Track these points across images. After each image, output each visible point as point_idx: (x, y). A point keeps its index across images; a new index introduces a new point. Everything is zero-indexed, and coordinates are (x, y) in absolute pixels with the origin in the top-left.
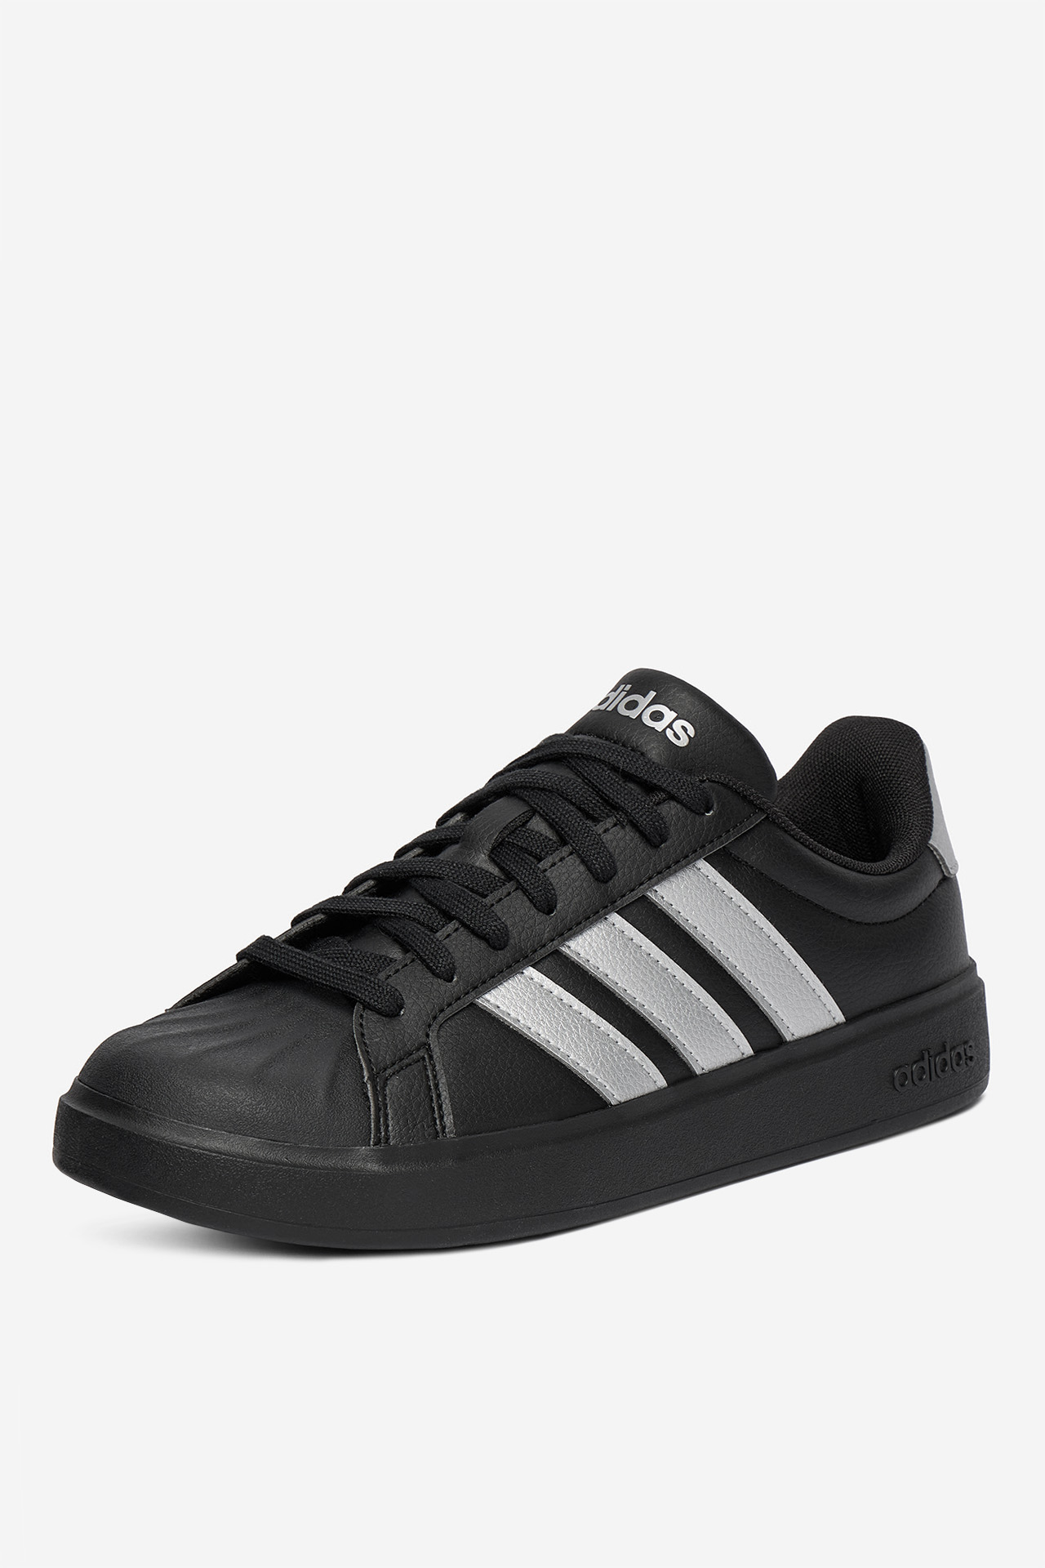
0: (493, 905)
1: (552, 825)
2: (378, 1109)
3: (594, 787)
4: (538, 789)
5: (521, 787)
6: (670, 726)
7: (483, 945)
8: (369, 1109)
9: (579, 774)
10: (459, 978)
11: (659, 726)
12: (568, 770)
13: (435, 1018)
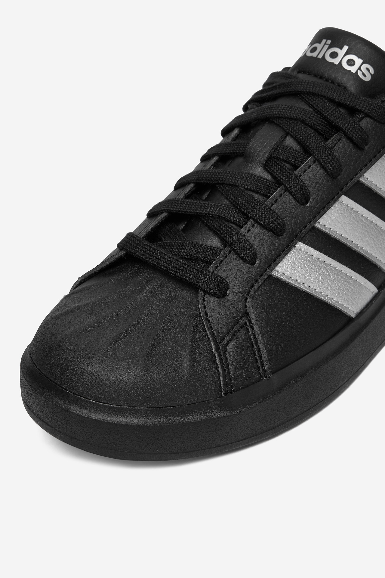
0: (272, 205)
1: (299, 142)
2: (224, 370)
3: (321, 114)
4: (288, 118)
5: (277, 117)
6: (360, 68)
7: (270, 234)
8: (219, 371)
9: (311, 106)
10: (260, 262)
11: (353, 69)
12: (303, 103)
13: (249, 293)
